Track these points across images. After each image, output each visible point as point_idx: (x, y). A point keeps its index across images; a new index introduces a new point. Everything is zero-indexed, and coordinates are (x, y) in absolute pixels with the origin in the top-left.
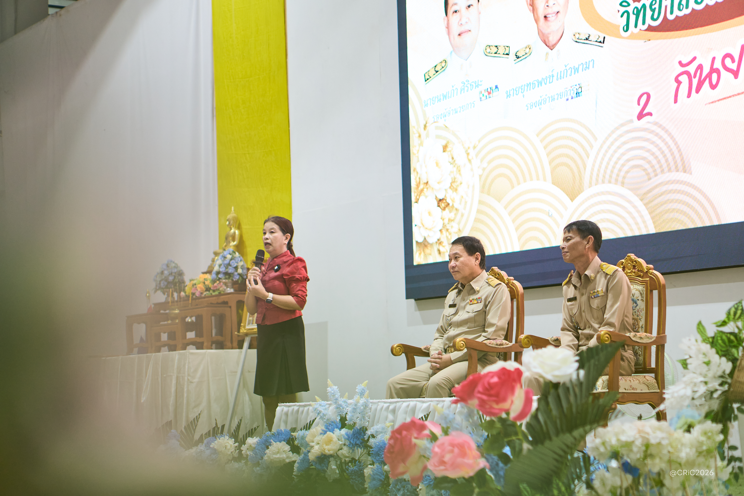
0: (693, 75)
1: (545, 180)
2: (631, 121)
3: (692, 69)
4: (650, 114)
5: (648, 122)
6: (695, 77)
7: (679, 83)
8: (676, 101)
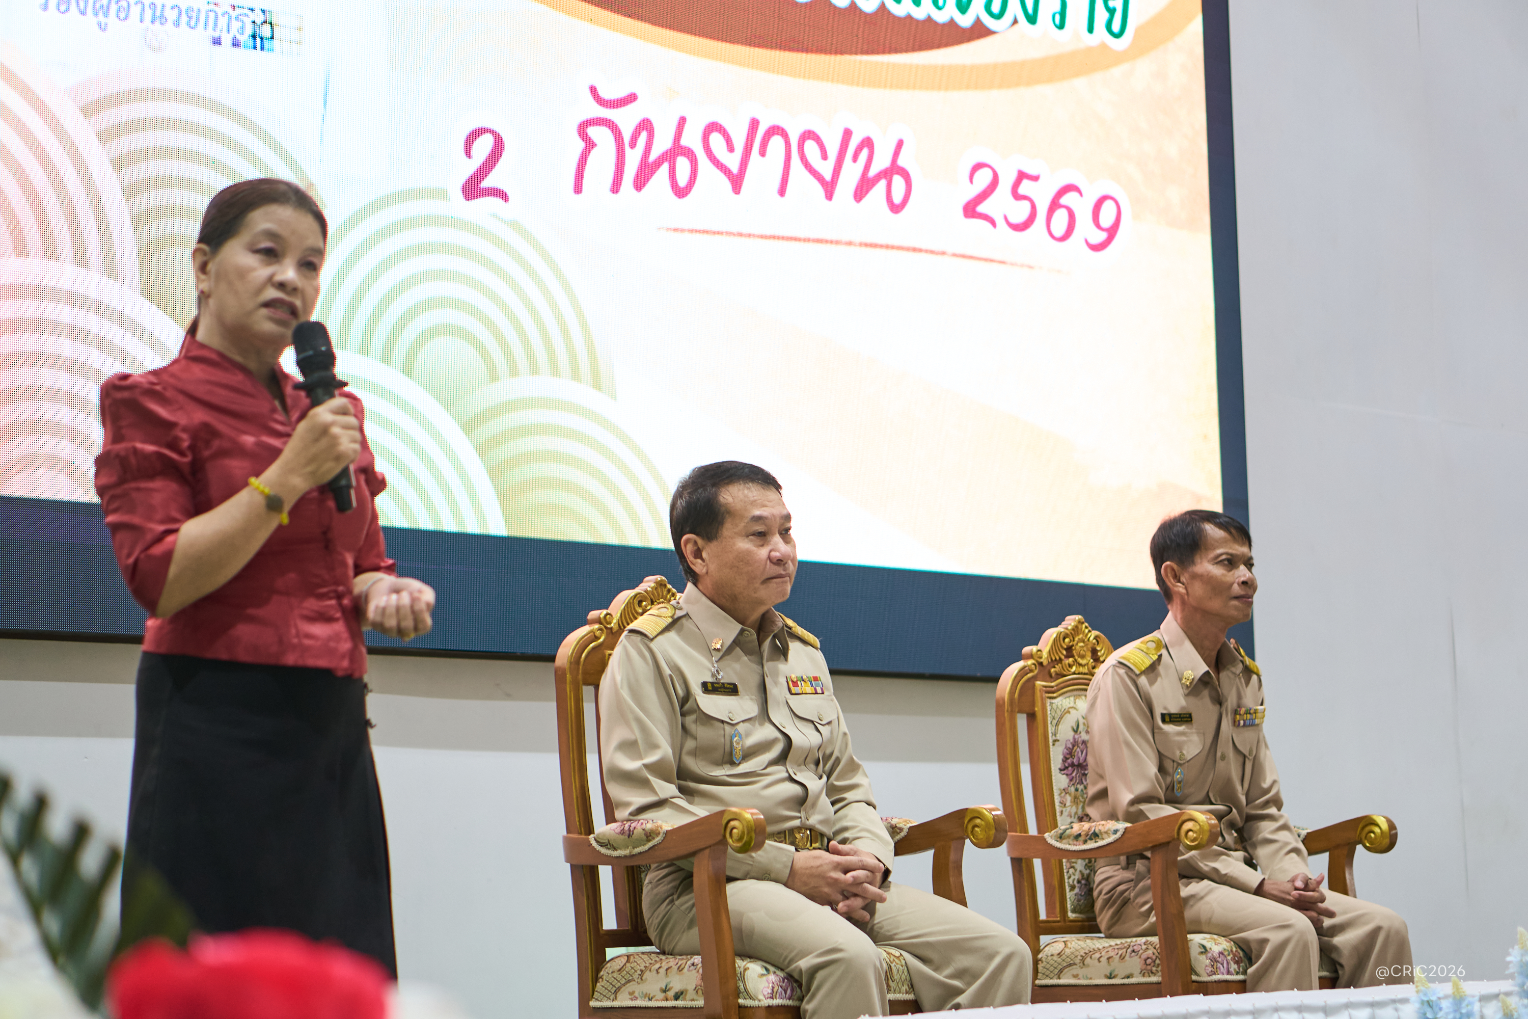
0: (627, 138)
1: (111, 271)
2: (441, 194)
3: (627, 119)
4: (504, 196)
5: (495, 216)
6: (633, 145)
7: (590, 145)
8: (578, 189)
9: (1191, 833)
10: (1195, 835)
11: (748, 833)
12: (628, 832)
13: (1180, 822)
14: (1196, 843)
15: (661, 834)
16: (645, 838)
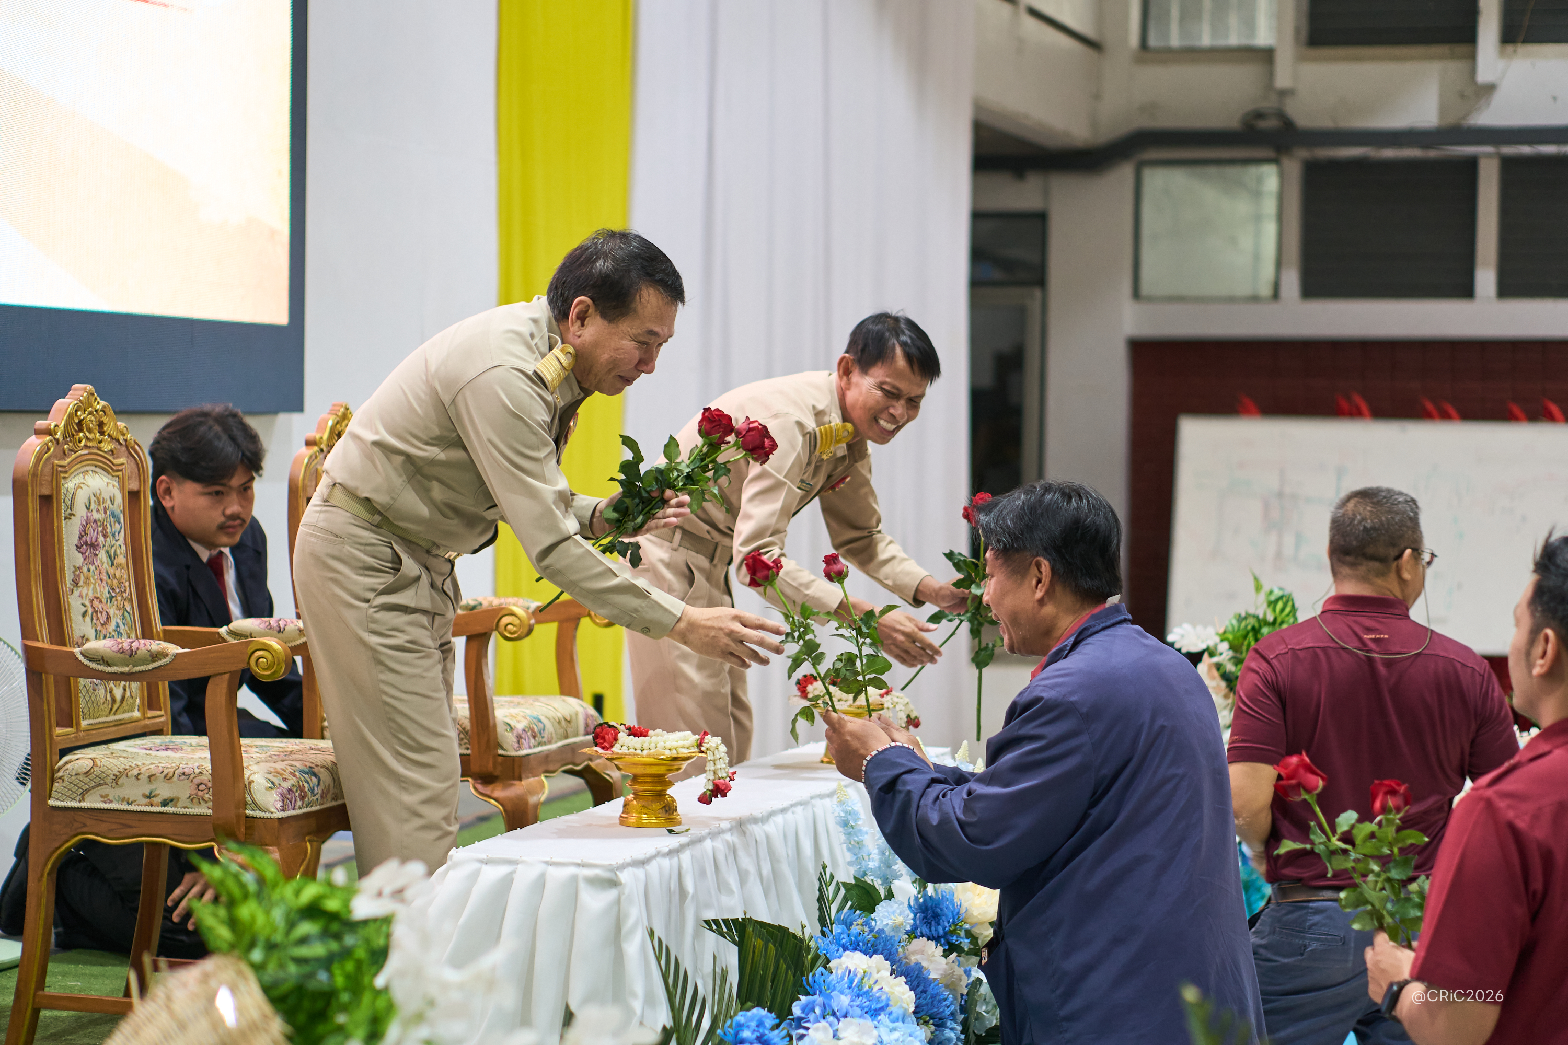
9: (510, 627)
10: (515, 629)
11: (279, 664)
12: (129, 651)
13: (500, 615)
14: (516, 635)
15: (170, 656)
16: (150, 659)
